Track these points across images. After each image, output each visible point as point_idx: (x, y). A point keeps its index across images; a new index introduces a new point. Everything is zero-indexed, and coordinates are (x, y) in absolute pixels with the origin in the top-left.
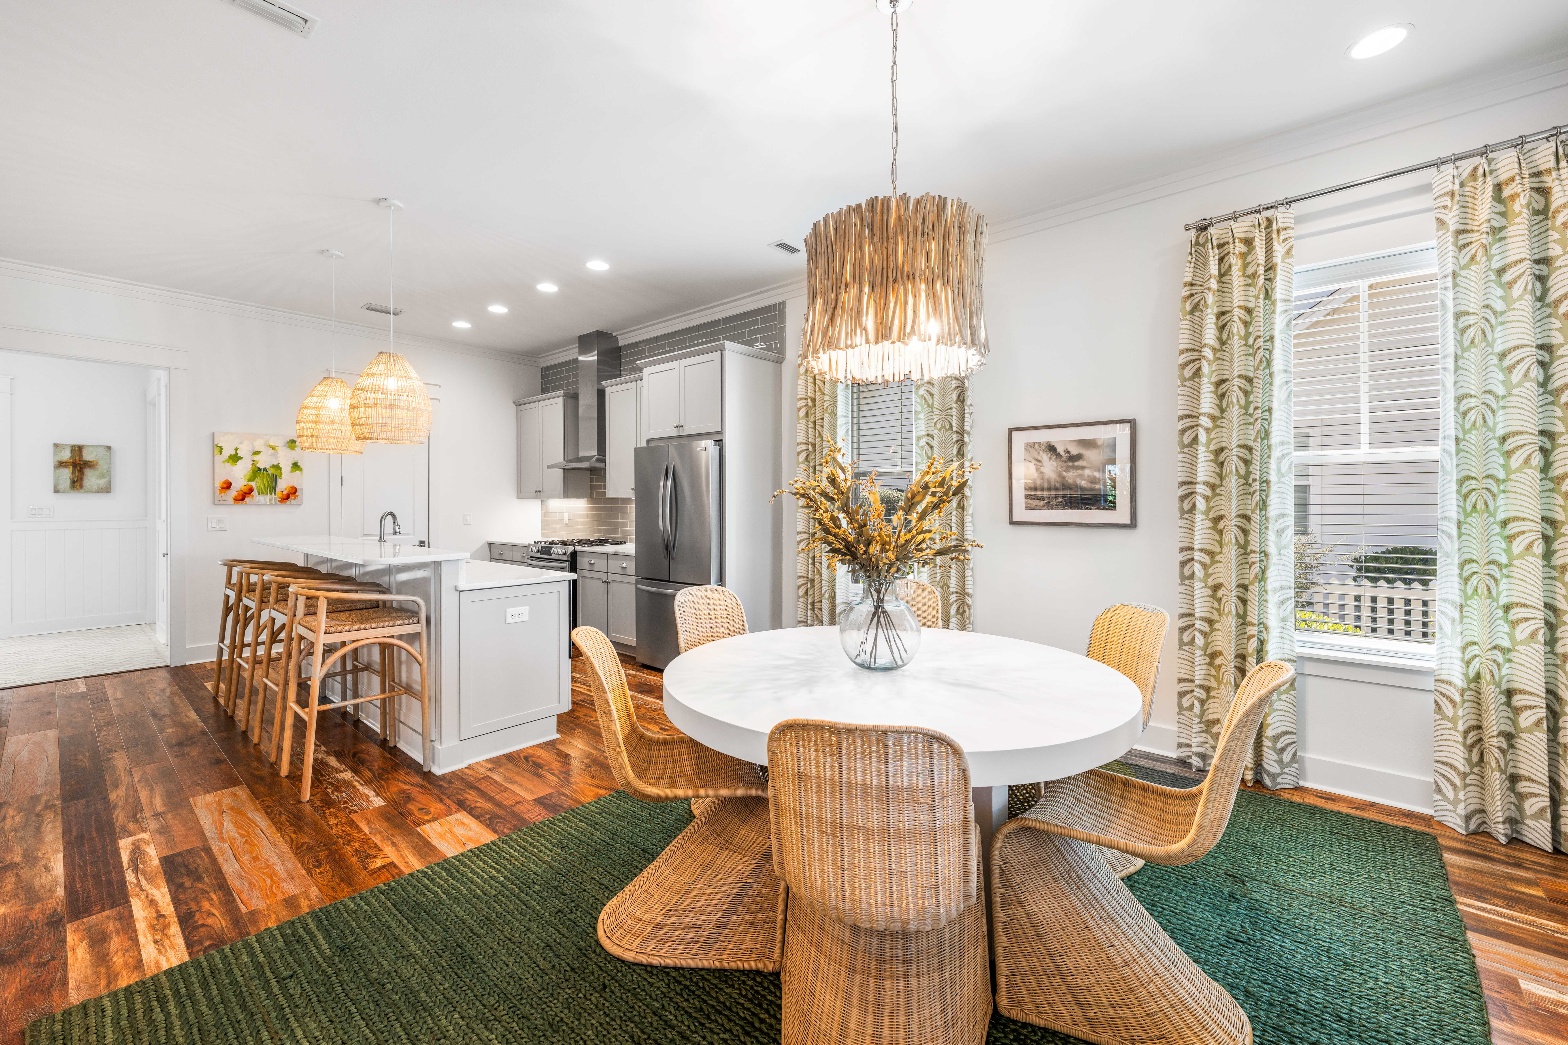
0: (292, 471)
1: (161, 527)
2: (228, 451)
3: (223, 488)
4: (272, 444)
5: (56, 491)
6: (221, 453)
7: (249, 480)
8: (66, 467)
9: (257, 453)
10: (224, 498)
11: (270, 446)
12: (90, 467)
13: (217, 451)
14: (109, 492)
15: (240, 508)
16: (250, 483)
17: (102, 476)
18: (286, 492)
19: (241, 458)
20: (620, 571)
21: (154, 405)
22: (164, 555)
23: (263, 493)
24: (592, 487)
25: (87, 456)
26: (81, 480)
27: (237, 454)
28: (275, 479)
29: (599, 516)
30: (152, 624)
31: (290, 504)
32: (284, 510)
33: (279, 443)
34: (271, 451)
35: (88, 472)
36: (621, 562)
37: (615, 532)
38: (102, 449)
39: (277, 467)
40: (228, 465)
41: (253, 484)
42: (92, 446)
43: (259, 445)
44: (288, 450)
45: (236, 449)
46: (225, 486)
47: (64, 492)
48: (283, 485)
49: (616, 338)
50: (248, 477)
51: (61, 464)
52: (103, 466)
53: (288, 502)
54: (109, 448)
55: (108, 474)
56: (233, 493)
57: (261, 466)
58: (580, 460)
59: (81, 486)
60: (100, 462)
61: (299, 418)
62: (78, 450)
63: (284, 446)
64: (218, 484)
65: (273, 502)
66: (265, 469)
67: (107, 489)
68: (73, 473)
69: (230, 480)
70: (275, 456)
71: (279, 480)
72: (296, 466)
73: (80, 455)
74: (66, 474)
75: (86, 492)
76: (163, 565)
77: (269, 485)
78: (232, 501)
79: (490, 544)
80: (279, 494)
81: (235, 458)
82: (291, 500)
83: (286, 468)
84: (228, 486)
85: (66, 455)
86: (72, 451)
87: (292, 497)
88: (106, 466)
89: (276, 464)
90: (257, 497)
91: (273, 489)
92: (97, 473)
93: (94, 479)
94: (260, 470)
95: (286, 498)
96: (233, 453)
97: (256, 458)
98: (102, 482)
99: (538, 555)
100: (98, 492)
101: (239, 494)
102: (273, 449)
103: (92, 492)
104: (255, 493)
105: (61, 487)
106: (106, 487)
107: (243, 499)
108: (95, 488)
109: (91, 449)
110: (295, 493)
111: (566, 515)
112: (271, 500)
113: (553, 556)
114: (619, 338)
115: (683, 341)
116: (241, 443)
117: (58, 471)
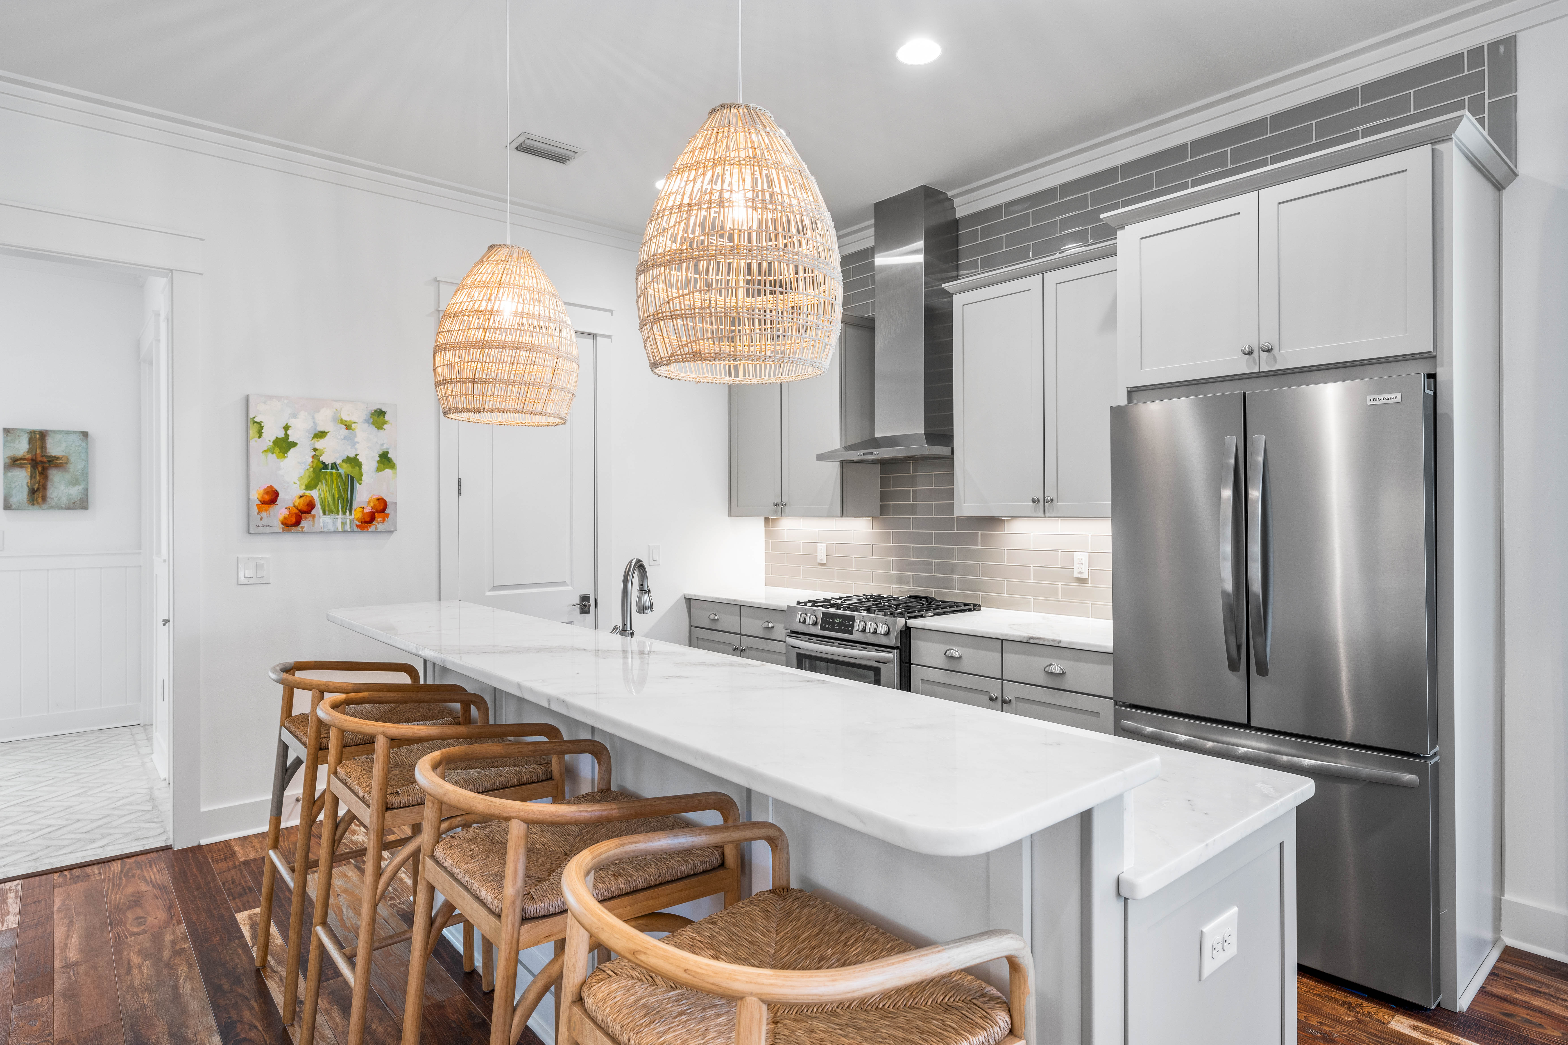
0: (379, 470)
1: (161, 571)
2: (272, 432)
3: (264, 502)
4: (346, 418)
5: (7, 507)
6: (260, 434)
7: (309, 487)
8: (21, 466)
9: (321, 435)
10: (264, 522)
11: (342, 422)
12: (57, 466)
13: (253, 431)
14: (85, 508)
15: (291, 541)
16: (308, 493)
17: (75, 482)
18: (368, 510)
19: (294, 444)
20: (1042, 679)
21: (151, 363)
22: (166, 622)
23: (331, 512)
24: (884, 496)
25: (54, 449)
26: (44, 488)
27: (287, 436)
28: (350, 482)
29: (903, 552)
30: (146, 726)
31: (376, 531)
32: (364, 541)
33: (357, 414)
34: (344, 432)
35: (55, 475)
36: (1047, 661)
37: (947, 584)
38: (75, 437)
39: (354, 461)
40: (272, 457)
41: (314, 494)
42: (60, 432)
43: (324, 421)
44: (373, 429)
45: (286, 428)
46: (267, 498)
47: (18, 509)
48: (364, 496)
49: (950, 200)
50: (306, 482)
51: (14, 463)
52: (76, 466)
53: (372, 528)
54: (85, 434)
55: (84, 478)
56: (280, 511)
57: (327, 459)
58: (876, 443)
59: (44, 498)
60: (72, 459)
61: (441, 340)
62: (39, 438)
63: (366, 421)
64: (256, 495)
65: (348, 528)
66: (334, 466)
67: (82, 504)
68: (32, 477)
69: (276, 487)
70: (350, 439)
71: (357, 487)
72: (385, 460)
73: (43, 447)
74: (22, 477)
75: (52, 508)
76: (163, 638)
77: (340, 496)
78: (279, 527)
79: (689, 601)
80: (357, 514)
81: (284, 445)
82: (378, 525)
83: (369, 462)
84: (271, 497)
85: (22, 447)
86: (31, 441)
87: (379, 518)
88: (80, 465)
89: (352, 455)
90: (322, 520)
91: (347, 503)
92: (68, 476)
93: (62, 487)
94: (325, 466)
95: (367, 521)
96: (281, 434)
97: (320, 444)
98: (75, 491)
99: (817, 630)
100: (68, 508)
101: (290, 514)
102: (348, 427)
103: (60, 508)
104: (318, 510)
105: (14, 500)
106: (81, 500)
107: (297, 523)
108: (64, 501)
109: (58, 436)
110: (383, 510)
111: (822, 547)
112: (344, 524)
113: (856, 636)
114: (957, 202)
115: (1146, 183)
116: (295, 415)
117: (10, 474)
